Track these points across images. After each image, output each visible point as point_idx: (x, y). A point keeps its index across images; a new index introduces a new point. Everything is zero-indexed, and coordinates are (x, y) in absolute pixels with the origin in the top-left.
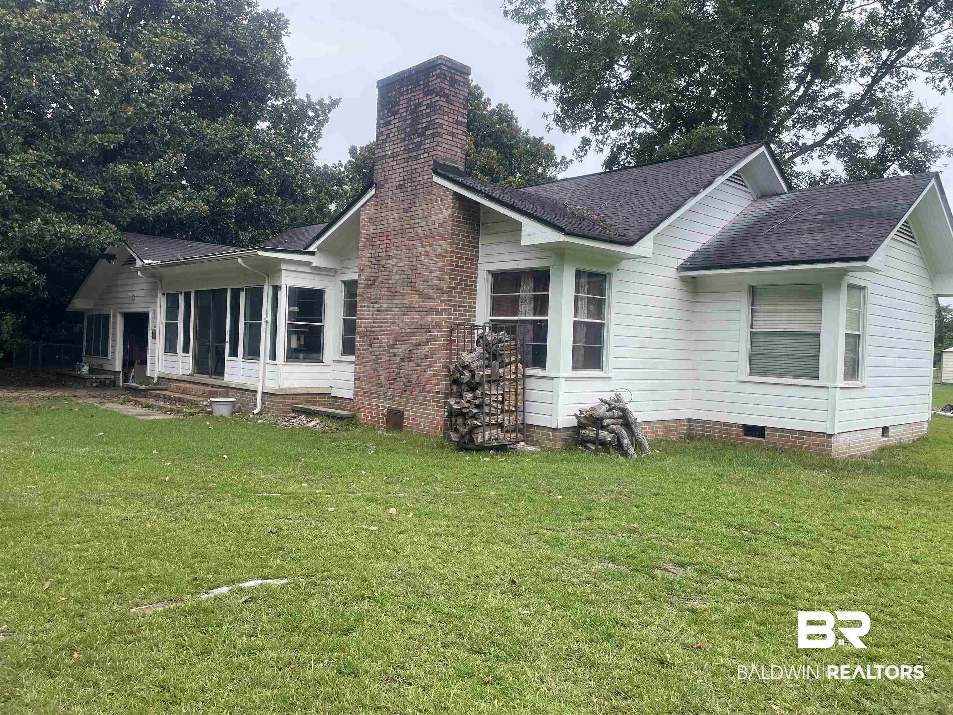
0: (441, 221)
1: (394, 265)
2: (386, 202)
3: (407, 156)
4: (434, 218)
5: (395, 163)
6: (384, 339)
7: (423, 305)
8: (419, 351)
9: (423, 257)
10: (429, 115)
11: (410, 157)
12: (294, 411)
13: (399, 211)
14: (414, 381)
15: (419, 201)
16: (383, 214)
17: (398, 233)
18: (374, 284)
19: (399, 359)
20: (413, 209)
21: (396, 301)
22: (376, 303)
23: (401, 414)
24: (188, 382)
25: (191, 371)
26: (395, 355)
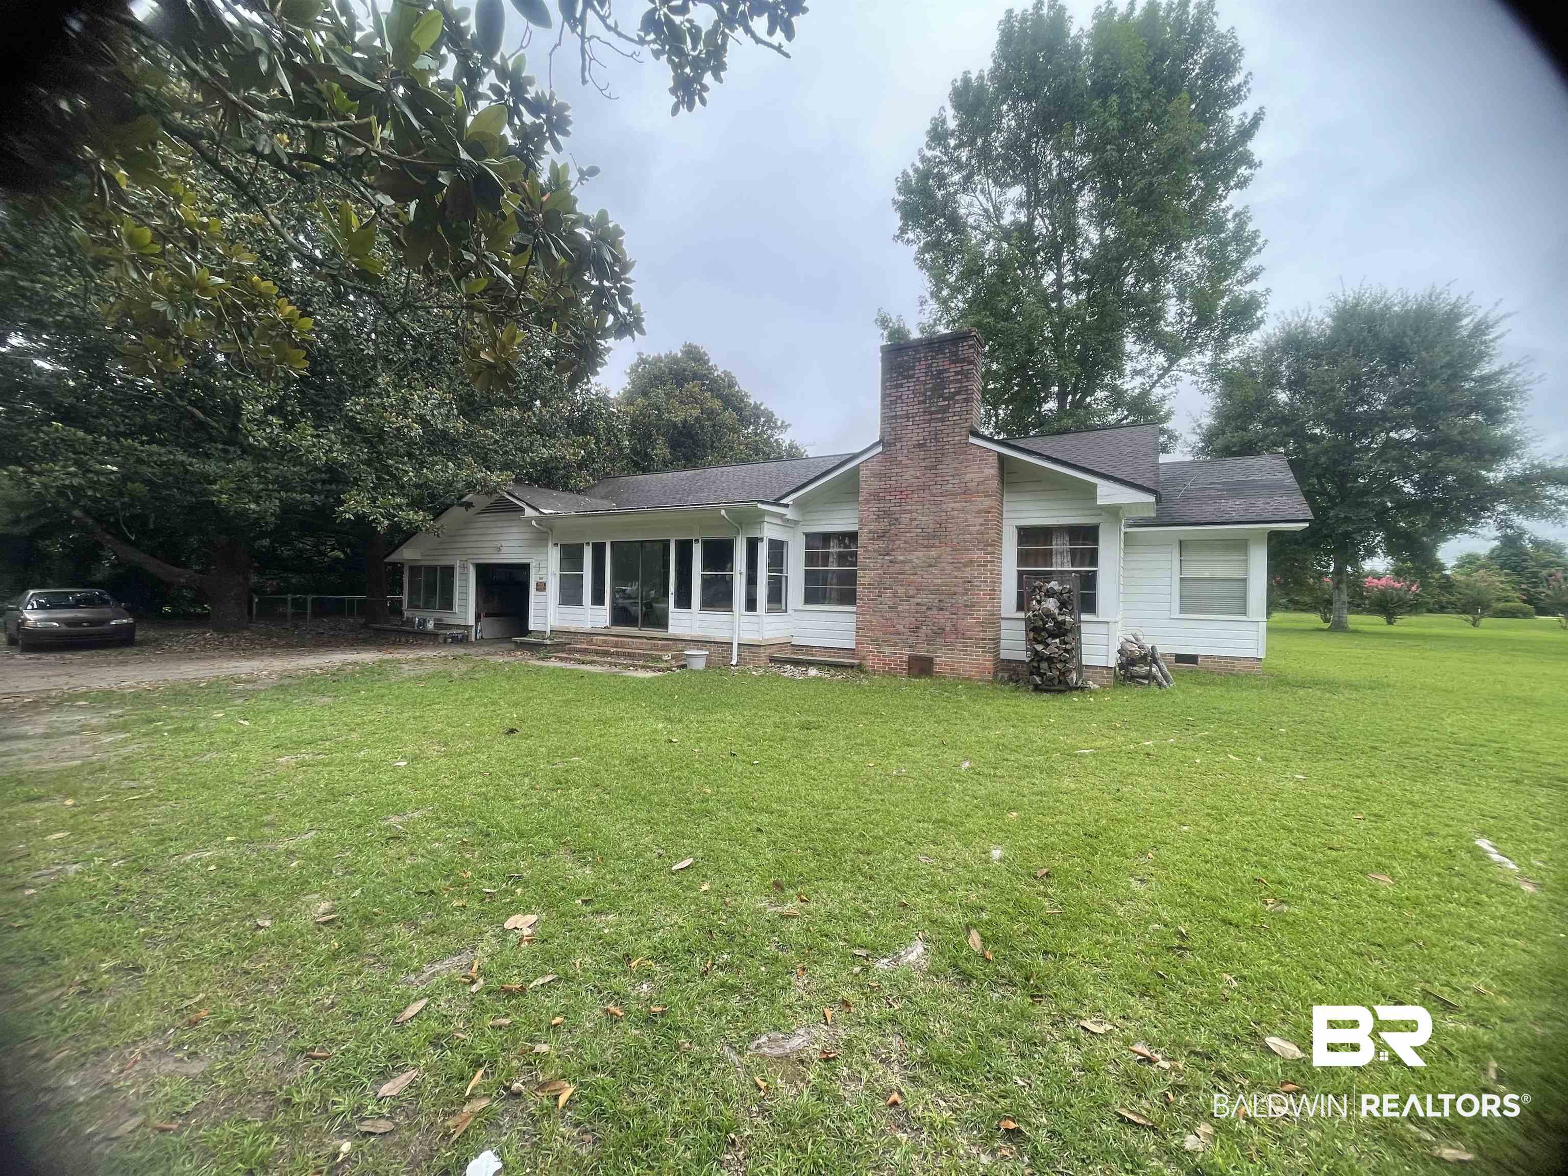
0: (982, 479)
2: (898, 459)
3: (929, 417)
4: (970, 476)
5: (911, 423)
7: (957, 557)
8: (954, 601)
9: (956, 513)
11: (934, 419)
12: (772, 661)
13: (919, 468)
14: (948, 629)
15: (947, 462)
16: (893, 471)
17: (918, 489)
18: (883, 537)
19: (925, 608)
20: (938, 467)
21: (917, 553)
22: (887, 555)
23: (930, 661)
24: (606, 635)
25: (608, 624)
26: (918, 604)
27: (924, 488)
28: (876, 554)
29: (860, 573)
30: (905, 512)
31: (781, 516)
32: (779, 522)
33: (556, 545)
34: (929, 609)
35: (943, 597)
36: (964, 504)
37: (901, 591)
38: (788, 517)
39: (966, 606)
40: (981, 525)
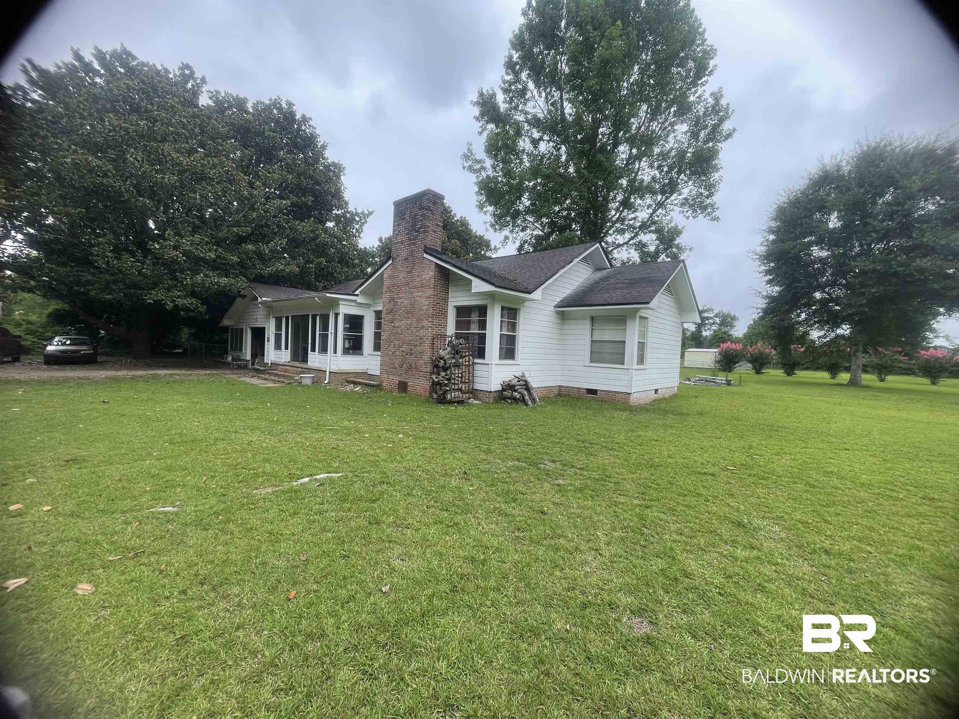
0: (428, 278)
1: (402, 302)
2: (398, 267)
3: (409, 242)
4: (424, 276)
5: (403, 246)
6: (397, 343)
7: (418, 324)
8: (416, 350)
9: (418, 298)
10: (422, 221)
11: (411, 243)
12: (347, 382)
13: (405, 273)
14: (413, 366)
15: (416, 268)
16: (396, 274)
17: (404, 285)
18: (391, 312)
20: (413, 272)
21: (403, 322)
22: (392, 323)
23: (406, 384)
24: (289, 366)
25: (289, 360)
26: (403, 351)
27: (407, 284)
28: (388, 323)
29: (382, 333)
30: (399, 298)
32: (352, 304)
33: (274, 317)
34: (407, 354)
35: (412, 347)
36: (421, 293)
38: (359, 301)
39: (420, 353)
40: (427, 305)
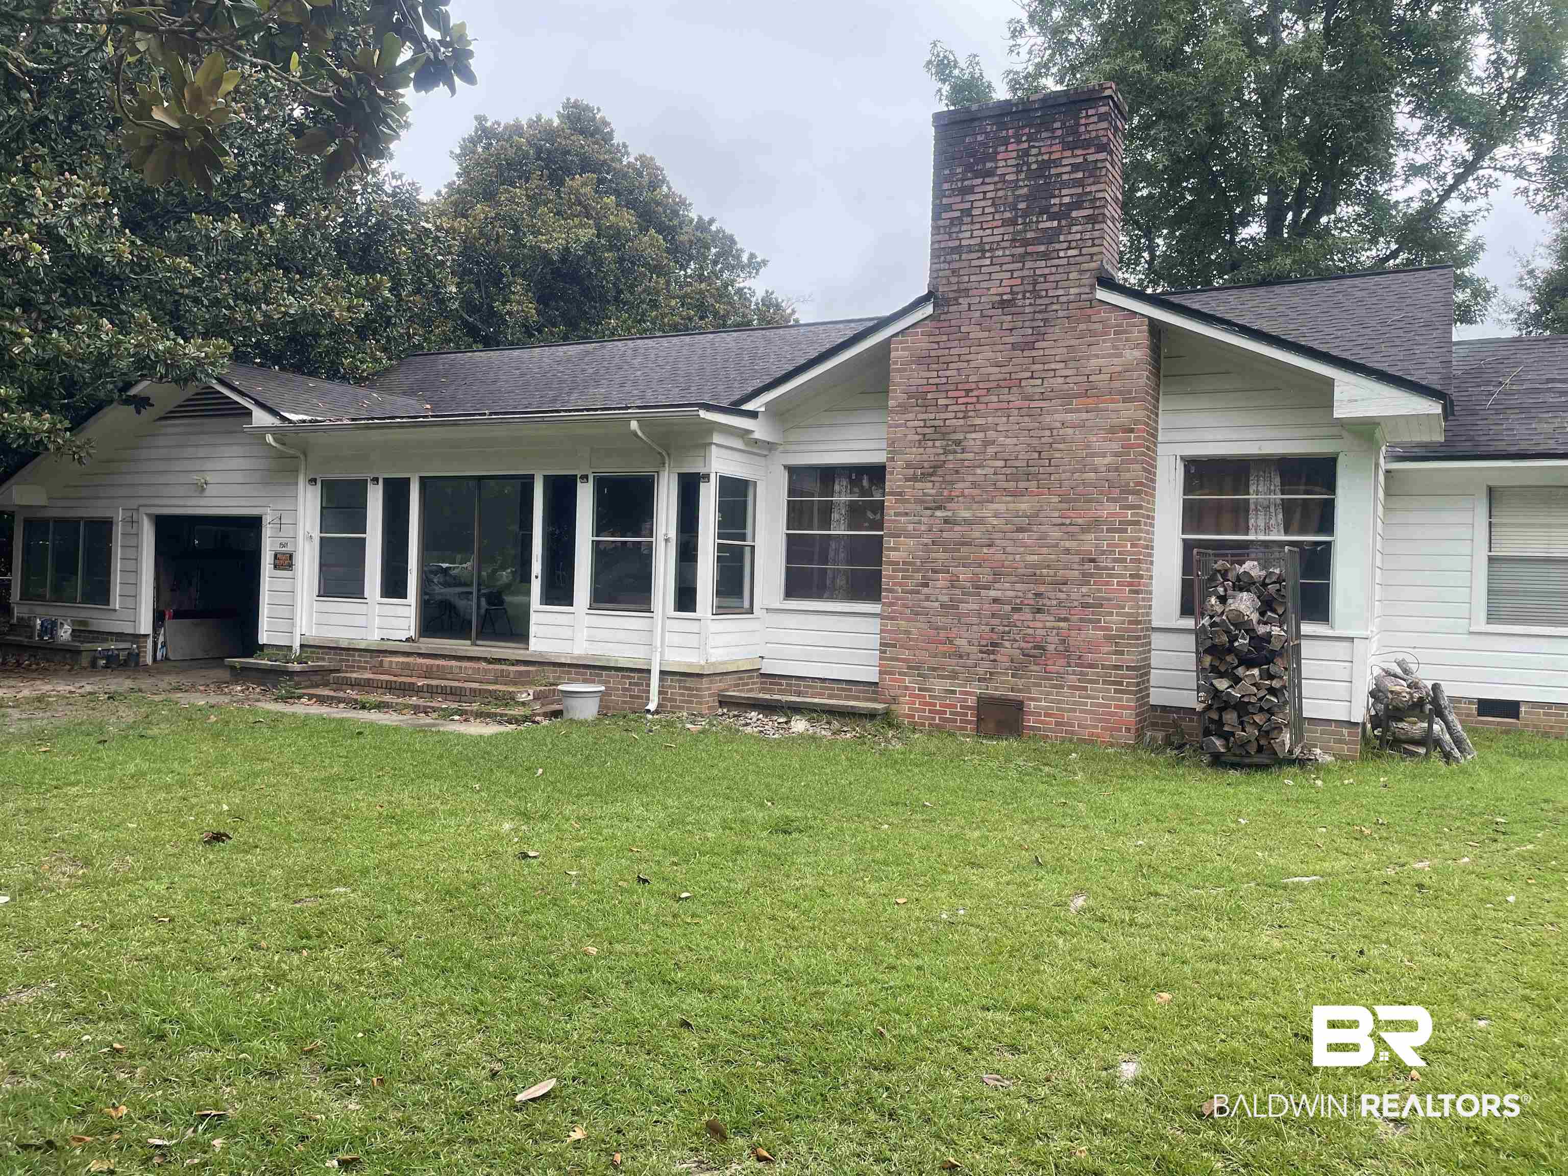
0: (1119, 369)
1: (986, 443)
2: (963, 329)
3: (1021, 250)
4: (1094, 362)
5: (988, 262)
7: (1071, 513)
8: (1062, 596)
9: (1070, 431)
10: (1080, 183)
11: (1031, 254)
12: (722, 704)
13: (1001, 347)
14: (1051, 648)
15: (1056, 332)
16: (953, 352)
17: (998, 386)
18: (931, 475)
19: (1008, 608)
20: (1037, 345)
21: (995, 506)
22: (939, 508)
23: (1018, 707)
24: (408, 654)
25: (412, 633)
26: (995, 601)
27: (1011, 383)
28: (919, 508)
29: (888, 542)
30: (974, 428)
31: (744, 434)
32: (738, 444)
33: (313, 481)
34: (1016, 610)
35: (1042, 589)
36: (1084, 416)
37: (964, 575)
38: (756, 436)
39: (1085, 606)
40: (1116, 455)
